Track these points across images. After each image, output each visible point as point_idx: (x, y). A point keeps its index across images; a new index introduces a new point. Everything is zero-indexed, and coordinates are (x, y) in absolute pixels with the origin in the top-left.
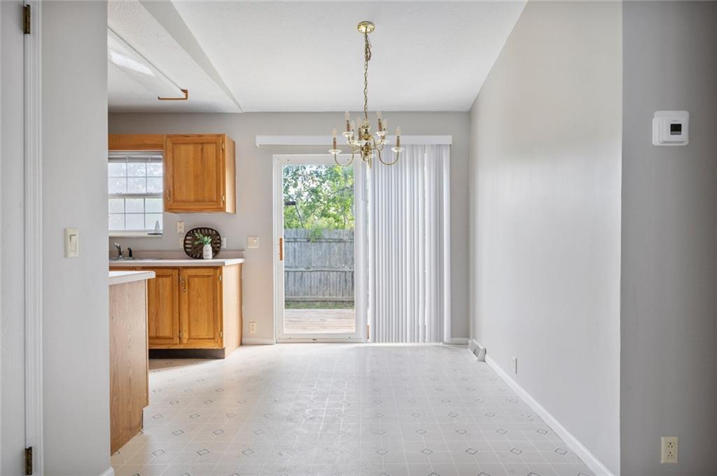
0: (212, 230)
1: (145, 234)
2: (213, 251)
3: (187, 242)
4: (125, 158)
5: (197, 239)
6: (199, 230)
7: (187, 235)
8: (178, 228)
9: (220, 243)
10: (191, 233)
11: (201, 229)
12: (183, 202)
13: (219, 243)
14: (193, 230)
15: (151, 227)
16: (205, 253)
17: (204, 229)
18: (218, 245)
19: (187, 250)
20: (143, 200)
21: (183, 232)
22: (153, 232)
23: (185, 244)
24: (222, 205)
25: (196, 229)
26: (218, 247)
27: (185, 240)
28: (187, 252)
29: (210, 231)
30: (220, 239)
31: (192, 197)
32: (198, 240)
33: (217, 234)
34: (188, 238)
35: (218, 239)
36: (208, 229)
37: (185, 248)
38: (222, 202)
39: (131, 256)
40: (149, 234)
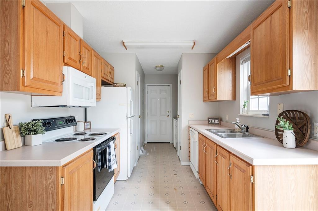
1: (260, 115)
6: (291, 113)
11: (289, 111)
14: (283, 113)
15: (266, 109)
17: (293, 111)
28: (276, 134)
36: (296, 111)
37: (276, 130)
38: (287, 78)
39: (247, 131)
40: (263, 115)
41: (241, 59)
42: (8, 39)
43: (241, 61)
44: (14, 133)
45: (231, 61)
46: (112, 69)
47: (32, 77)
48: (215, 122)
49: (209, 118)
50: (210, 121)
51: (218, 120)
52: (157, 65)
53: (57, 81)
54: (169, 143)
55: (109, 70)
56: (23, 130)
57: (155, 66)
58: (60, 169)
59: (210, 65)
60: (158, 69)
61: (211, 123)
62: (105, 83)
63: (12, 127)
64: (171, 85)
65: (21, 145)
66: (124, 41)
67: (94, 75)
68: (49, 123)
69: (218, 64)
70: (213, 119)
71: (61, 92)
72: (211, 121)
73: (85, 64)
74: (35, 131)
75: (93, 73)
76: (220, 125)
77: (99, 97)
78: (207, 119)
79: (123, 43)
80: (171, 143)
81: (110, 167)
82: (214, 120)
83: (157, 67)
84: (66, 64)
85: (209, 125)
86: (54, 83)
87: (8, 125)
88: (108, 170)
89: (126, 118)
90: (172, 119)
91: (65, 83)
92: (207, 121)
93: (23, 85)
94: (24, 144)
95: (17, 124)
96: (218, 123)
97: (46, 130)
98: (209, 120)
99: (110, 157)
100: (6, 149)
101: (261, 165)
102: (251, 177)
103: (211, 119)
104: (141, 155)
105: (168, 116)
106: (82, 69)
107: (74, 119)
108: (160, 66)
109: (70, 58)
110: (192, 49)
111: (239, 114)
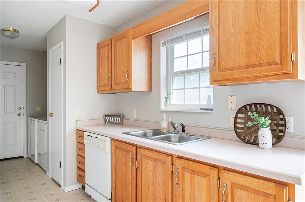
0: (272, 106)
1: (197, 109)
2: (273, 136)
3: (238, 121)
4: (182, 37)
5: (250, 119)
6: (253, 106)
7: (238, 112)
8: (229, 103)
9: (284, 125)
10: (243, 110)
11: (256, 105)
12: (230, 69)
13: (282, 125)
14: (245, 107)
15: (204, 102)
16: (261, 140)
17: (261, 104)
18: (281, 128)
19: (238, 130)
20: (198, 75)
21: (234, 107)
22: (205, 108)
23: (236, 123)
24: (290, 69)
25: (250, 105)
26: (281, 131)
27: (236, 118)
28: (237, 133)
29: (269, 107)
30: (283, 119)
31: (242, 63)
32: (252, 120)
33: (280, 112)
34: (239, 115)
35: (281, 120)
36: (266, 105)
37: (236, 128)
38: (290, 63)
39: (183, 131)
40: (201, 109)
41: (161, 39)
43: (162, 42)
45: (147, 39)
48: (115, 121)
49: (105, 116)
50: (107, 120)
51: (119, 118)
52: (5, 27)
54: (22, 157)
59: (116, 41)
60: (6, 33)
61: (109, 122)
64: (24, 65)
69: (132, 41)
70: (110, 117)
72: (109, 120)
76: (123, 124)
78: (103, 117)
80: (25, 157)
82: (113, 118)
83: (4, 30)
85: (105, 126)
90: (28, 119)
92: (103, 120)
96: (120, 121)
98: (106, 118)
103: (109, 117)
105: (19, 115)
108: (11, 29)
110: (90, 11)
111: (160, 110)
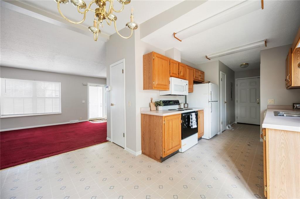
42: (150, 71)
44: (153, 105)
46: (203, 73)
47: (157, 84)
52: (241, 64)
53: (167, 84)
55: (199, 74)
56: (156, 104)
57: (240, 65)
58: (164, 118)
60: (242, 66)
61: (296, 109)
62: (196, 82)
63: (153, 103)
65: (155, 110)
66: (207, 55)
67: (188, 79)
68: (166, 102)
69: (292, 54)
71: (169, 89)
72: (297, 107)
73: (182, 74)
74: (160, 104)
75: (187, 78)
77: (191, 90)
78: (292, 105)
79: (206, 57)
81: (192, 126)
83: (241, 65)
84: (171, 76)
85: (293, 110)
86: (165, 85)
87: (152, 102)
88: (191, 127)
89: (208, 102)
91: (170, 84)
92: (292, 107)
93: (154, 87)
94: (157, 110)
95: (155, 102)
97: (164, 105)
98: (294, 105)
99: (192, 121)
100: (151, 110)
101: (272, 129)
102: (264, 136)
103: (296, 105)
104: (227, 130)
105: (258, 103)
106: (180, 77)
107: (178, 102)
108: (244, 64)
109: (173, 73)
110: (266, 46)
